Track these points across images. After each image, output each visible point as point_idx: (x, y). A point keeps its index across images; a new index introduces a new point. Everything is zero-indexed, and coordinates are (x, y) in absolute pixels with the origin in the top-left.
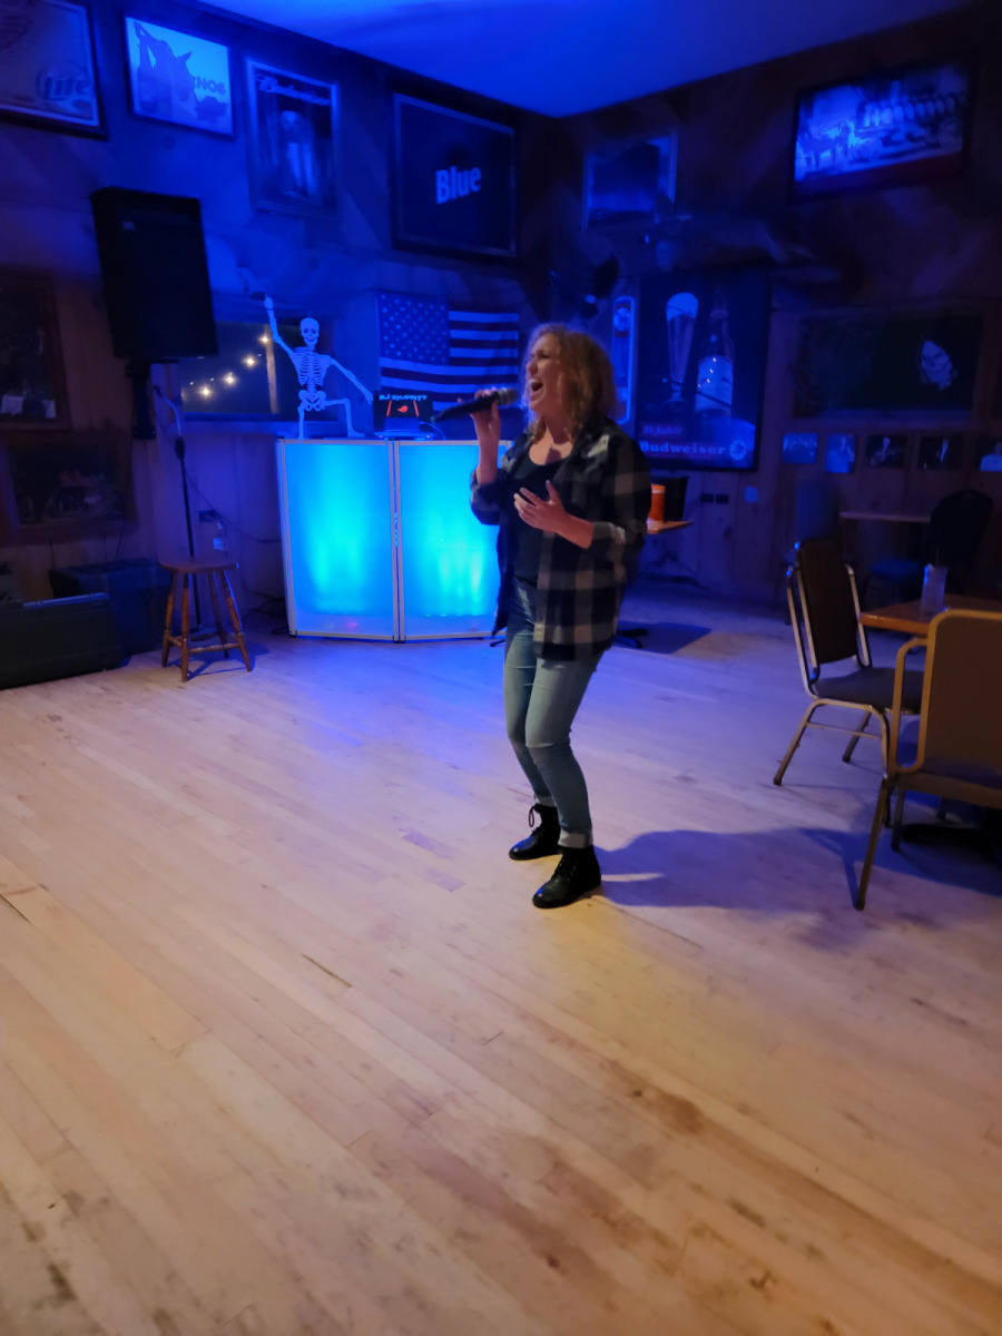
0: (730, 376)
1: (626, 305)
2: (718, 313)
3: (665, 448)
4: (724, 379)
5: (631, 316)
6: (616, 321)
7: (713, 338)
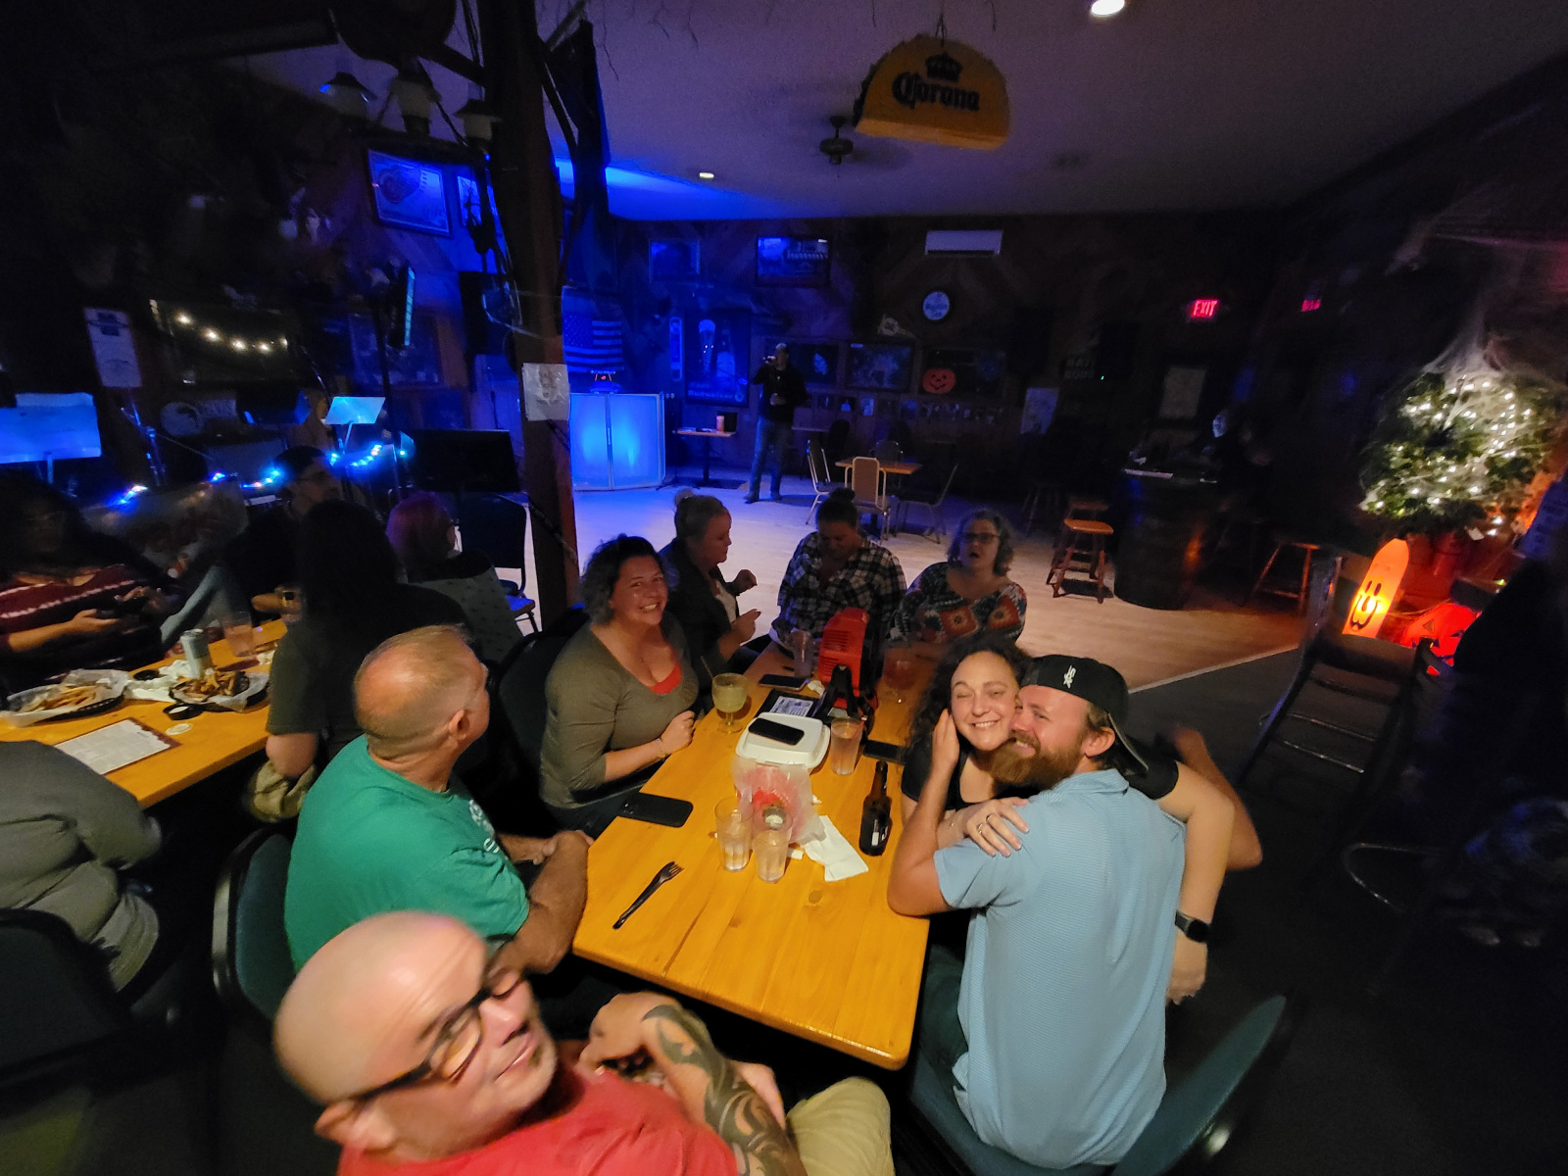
0: (733, 361)
1: (677, 321)
2: (725, 332)
3: (702, 394)
4: (731, 363)
5: (680, 329)
6: (672, 329)
7: (724, 344)
